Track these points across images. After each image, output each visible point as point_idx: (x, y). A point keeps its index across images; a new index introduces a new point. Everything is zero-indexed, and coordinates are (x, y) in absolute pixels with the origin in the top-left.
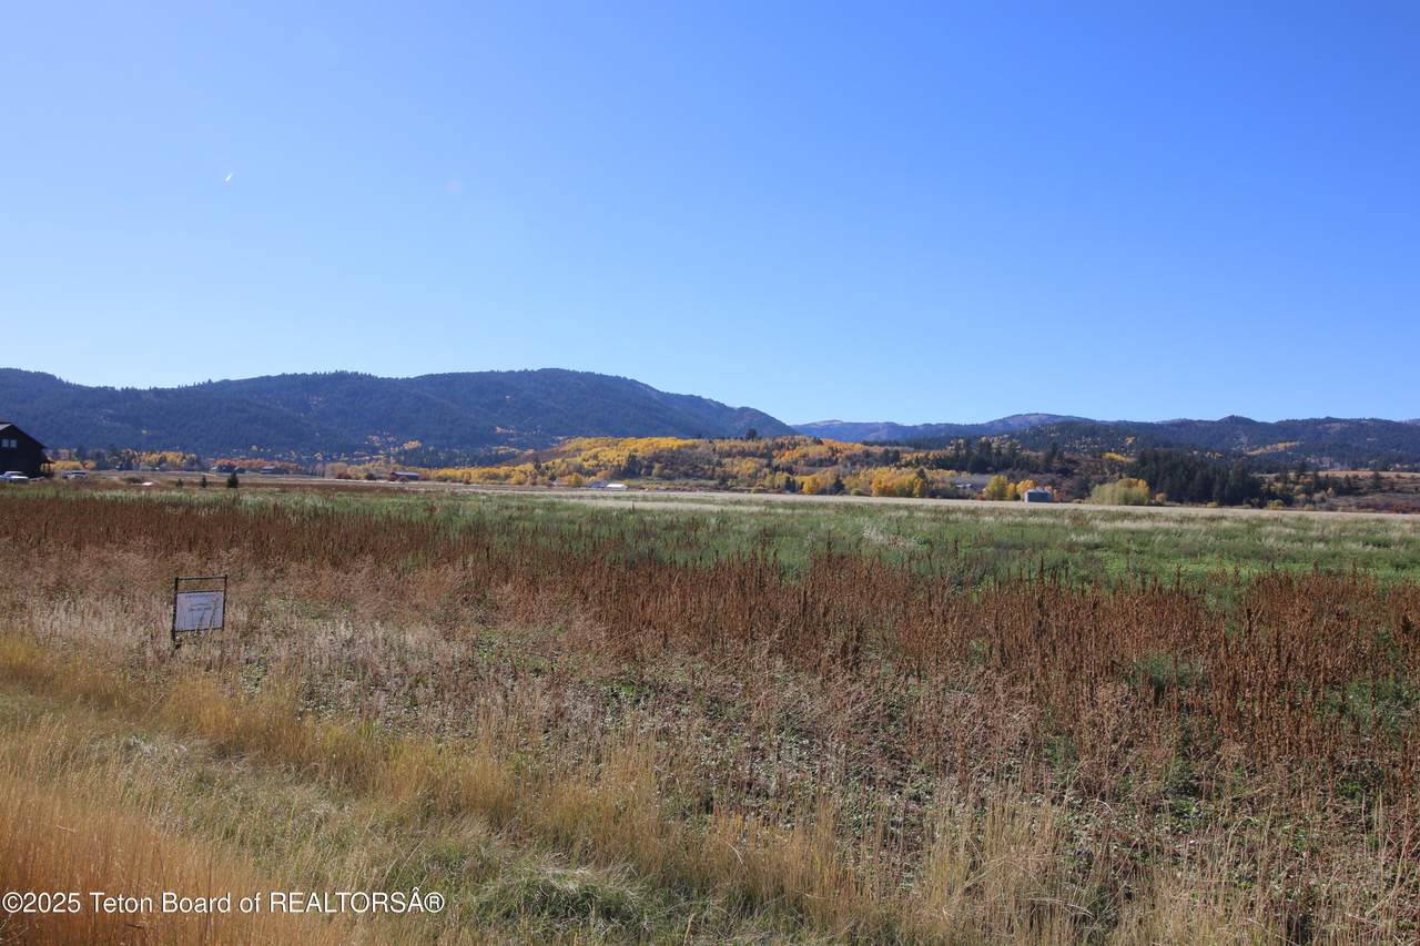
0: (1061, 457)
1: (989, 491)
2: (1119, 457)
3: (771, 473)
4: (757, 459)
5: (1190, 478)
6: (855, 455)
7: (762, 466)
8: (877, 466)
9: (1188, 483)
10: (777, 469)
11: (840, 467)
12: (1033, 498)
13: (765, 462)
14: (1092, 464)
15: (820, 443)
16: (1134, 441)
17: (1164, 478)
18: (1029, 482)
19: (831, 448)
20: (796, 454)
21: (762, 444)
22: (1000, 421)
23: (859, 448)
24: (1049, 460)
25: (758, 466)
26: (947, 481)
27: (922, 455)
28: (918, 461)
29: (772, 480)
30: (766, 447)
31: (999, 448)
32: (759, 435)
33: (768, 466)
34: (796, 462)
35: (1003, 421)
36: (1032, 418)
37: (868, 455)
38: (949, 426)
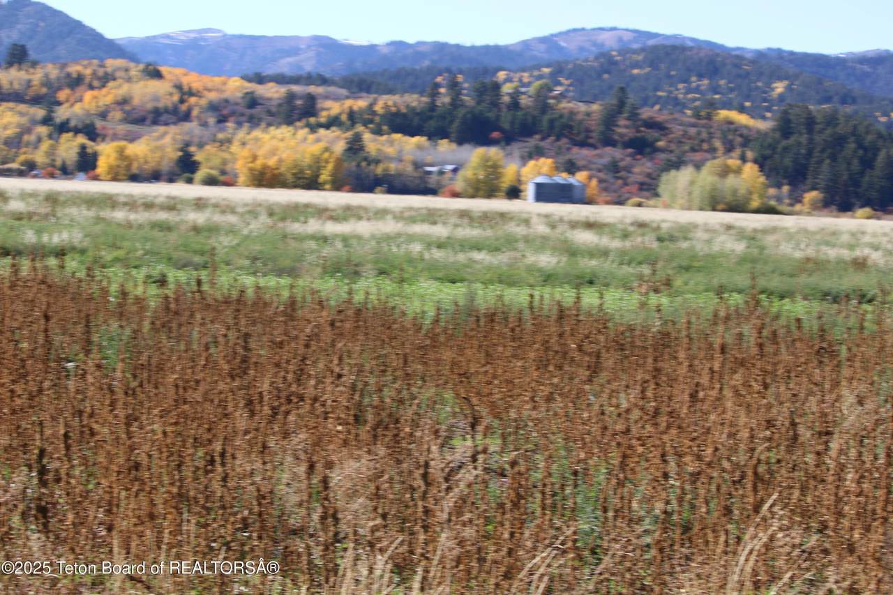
0: (633, 116)
1: (466, 180)
2: (743, 119)
3: (50, 137)
4: (22, 107)
5: (867, 163)
6: (226, 101)
7: (34, 122)
8: (269, 125)
9: (862, 173)
10: (63, 128)
11: (192, 127)
12: (545, 193)
13: (40, 113)
14: (692, 131)
15: (157, 75)
16: (789, 88)
17: (820, 162)
18: (545, 163)
19: (179, 87)
20: (107, 96)
21: (37, 76)
22: (543, 40)
23: (235, 87)
24: (609, 120)
25: (24, 120)
26: (408, 157)
27: (361, 104)
28: (352, 116)
29: (51, 153)
30: (47, 83)
31: (515, 95)
32: (33, 55)
33: (47, 121)
34: (103, 115)
35: (548, 41)
36: (603, 37)
37: (253, 101)
38: (441, 47)
